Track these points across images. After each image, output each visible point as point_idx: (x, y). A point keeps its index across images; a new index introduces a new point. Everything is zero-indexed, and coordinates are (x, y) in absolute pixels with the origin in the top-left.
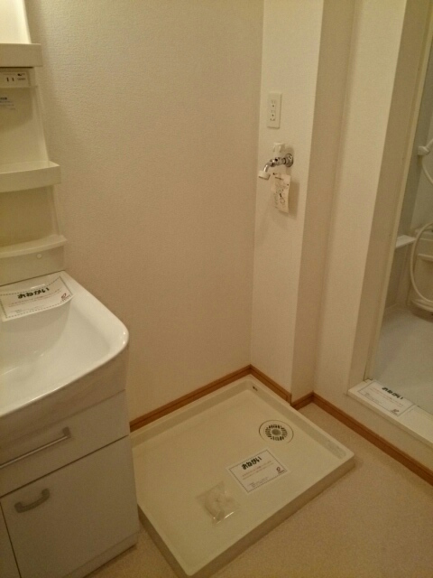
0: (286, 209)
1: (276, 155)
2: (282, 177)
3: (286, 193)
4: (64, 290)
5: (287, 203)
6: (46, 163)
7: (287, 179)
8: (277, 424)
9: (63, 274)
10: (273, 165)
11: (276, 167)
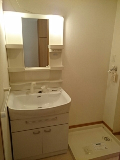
0: (114, 81)
1: (113, 68)
2: (114, 73)
3: (114, 77)
4: (61, 91)
5: (114, 79)
6: (62, 66)
7: (115, 74)
8: (108, 137)
9: (61, 88)
10: (112, 70)
11: (112, 71)
